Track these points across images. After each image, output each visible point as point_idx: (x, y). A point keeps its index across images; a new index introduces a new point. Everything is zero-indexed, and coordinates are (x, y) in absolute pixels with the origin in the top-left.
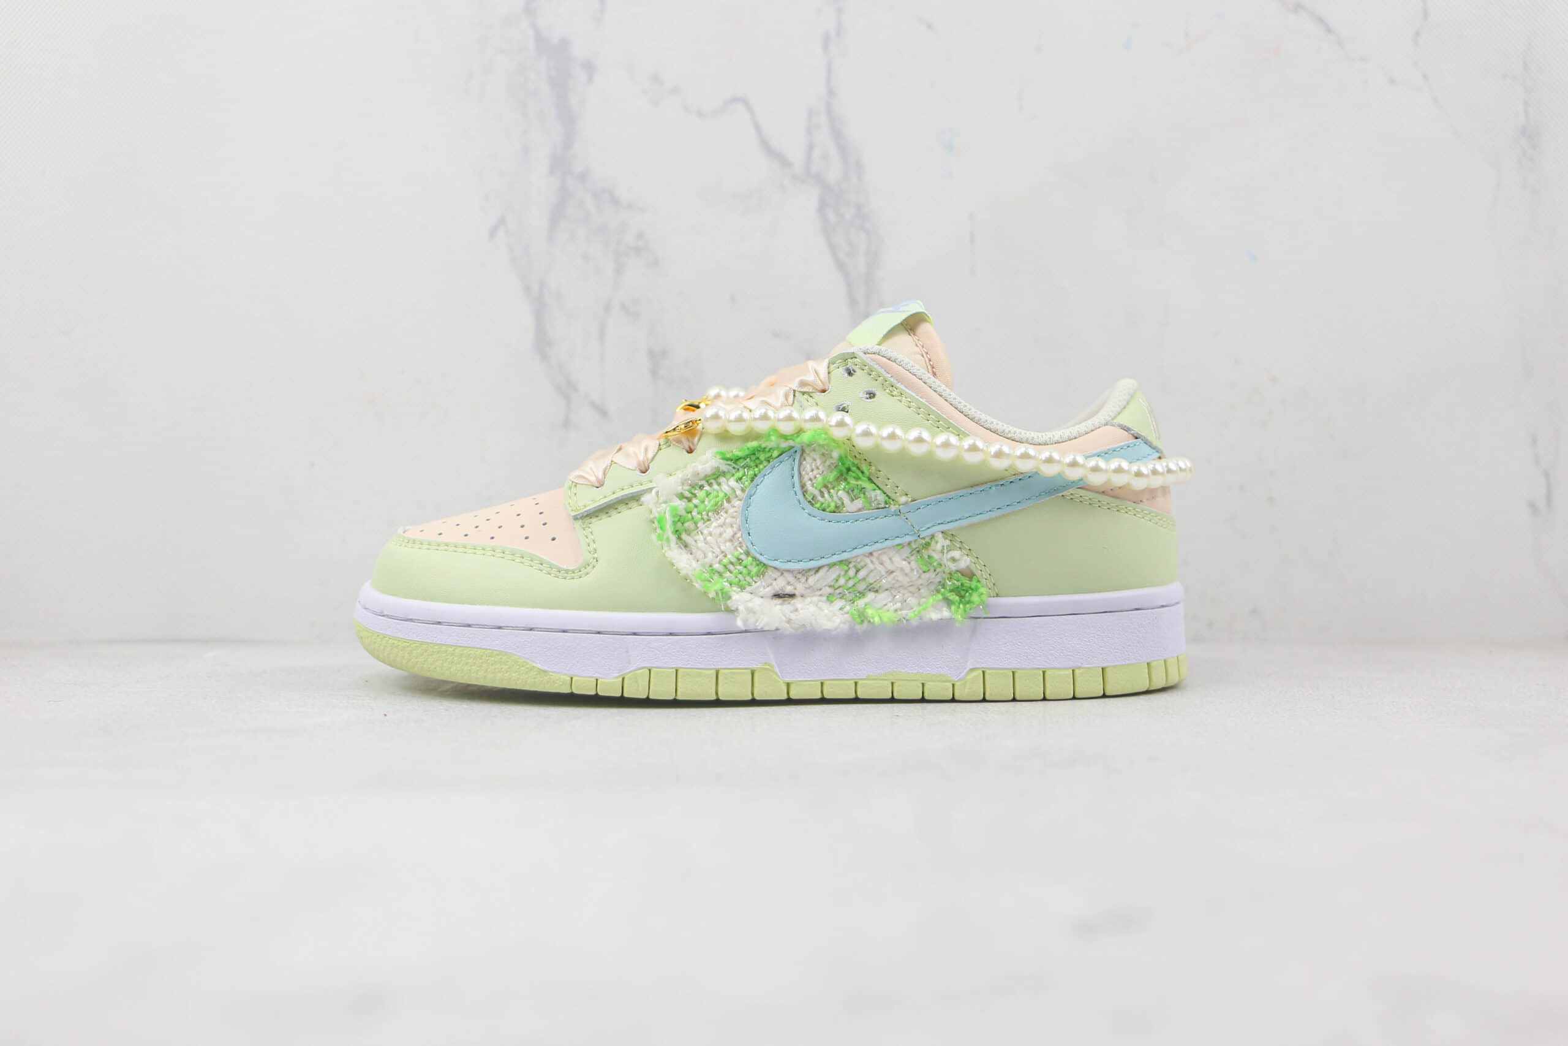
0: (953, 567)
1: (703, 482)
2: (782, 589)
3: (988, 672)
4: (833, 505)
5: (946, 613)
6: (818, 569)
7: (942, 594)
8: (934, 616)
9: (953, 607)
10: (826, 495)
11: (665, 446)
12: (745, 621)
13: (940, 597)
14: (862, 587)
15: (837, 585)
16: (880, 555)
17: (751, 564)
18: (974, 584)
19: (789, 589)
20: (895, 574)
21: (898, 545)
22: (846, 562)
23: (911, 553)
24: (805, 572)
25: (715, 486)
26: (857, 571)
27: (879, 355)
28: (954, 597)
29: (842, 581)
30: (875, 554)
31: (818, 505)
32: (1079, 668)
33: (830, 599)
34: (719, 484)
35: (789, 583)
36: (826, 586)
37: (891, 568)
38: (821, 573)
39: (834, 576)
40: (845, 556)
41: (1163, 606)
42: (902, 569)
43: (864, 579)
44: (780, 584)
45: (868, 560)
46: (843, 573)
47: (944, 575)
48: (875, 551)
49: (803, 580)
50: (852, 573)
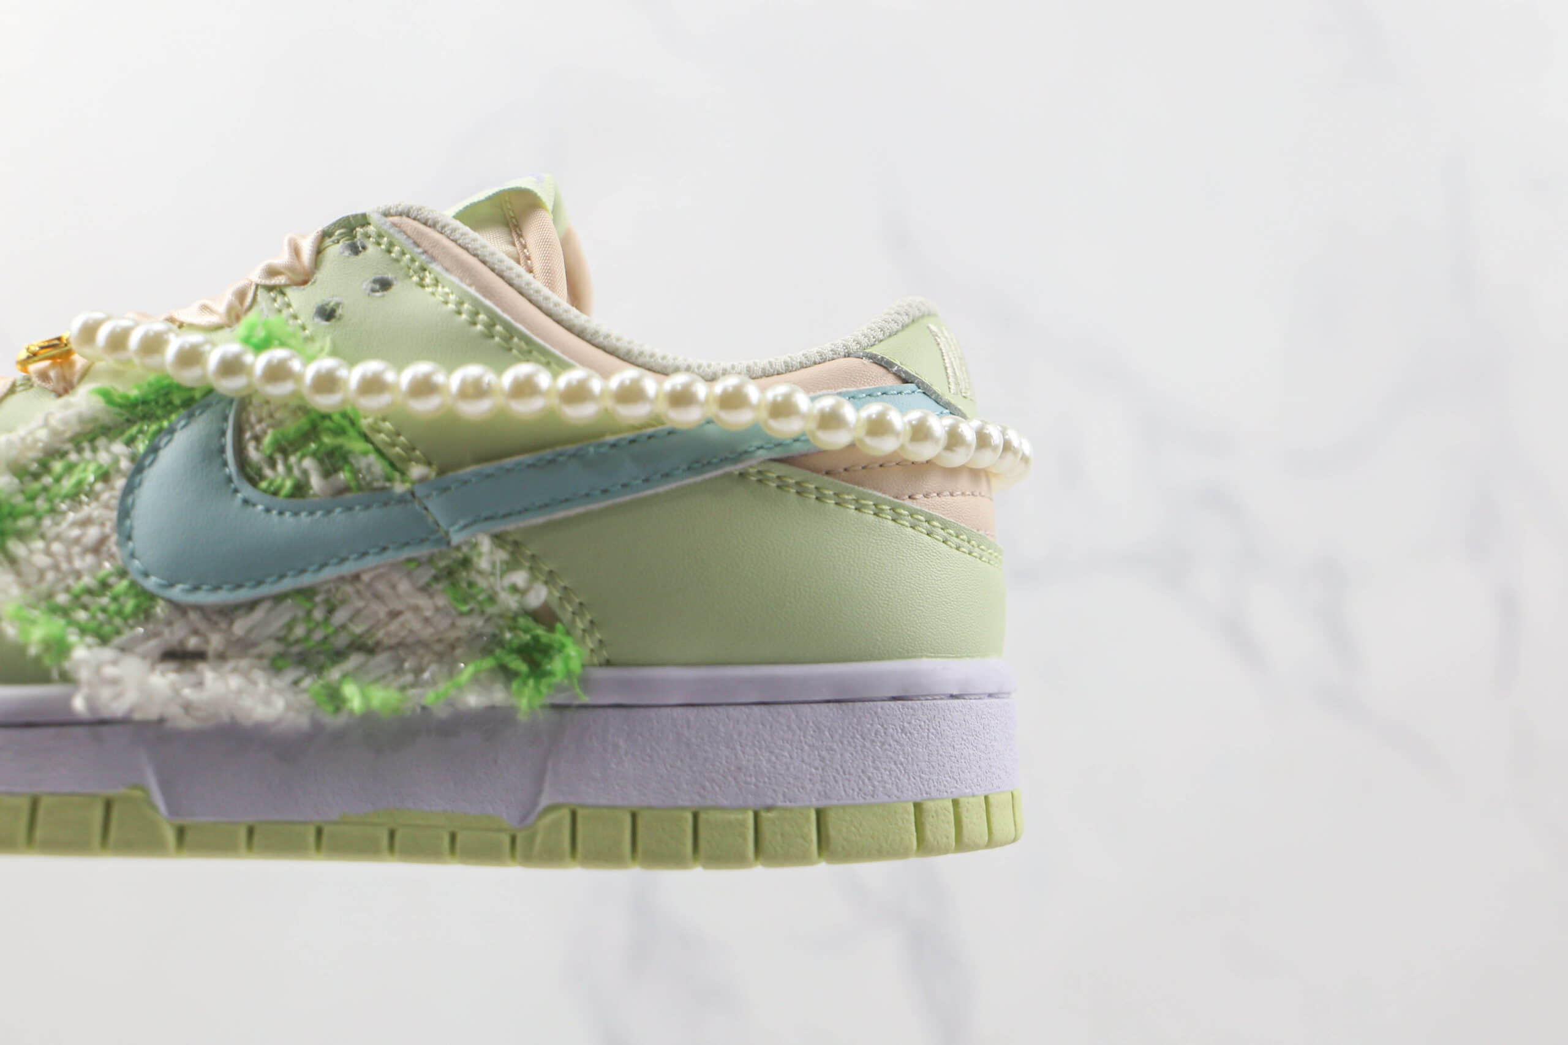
0: (512, 602)
1: (68, 446)
2: (182, 643)
3: (580, 813)
4: (289, 484)
5: (499, 696)
6: (251, 605)
7: (497, 659)
8: (473, 700)
9: (515, 685)
10: (280, 468)
11: (21, 388)
12: (90, 701)
13: (488, 663)
14: (342, 641)
15: (292, 638)
16: (373, 580)
17: (126, 593)
18: (559, 636)
19: (193, 643)
20: (402, 618)
21: (410, 560)
22: (308, 593)
23: (436, 578)
24: (228, 612)
25: (88, 454)
26: (331, 611)
27: (408, 216)
28: (518, 665)
29: (299, 631)
30: (366, 578)
31: (264, 485)
32: (769, 809)
33: (275, 666)
34: (94, 450)
35: (196, 632)
36: (270, 637)
37: (397, 606)
38: (259, 614)
39: (285, 619)
40: (306, 580)
41: (952, 697)
42: (416, 609)
43: (343, 627)
44: (177, 634)
45: (348, 589)
46: (301, 614)
47: (501, 622)
48: (364, 571)
49: (223, 625)
50: (318, 615)
